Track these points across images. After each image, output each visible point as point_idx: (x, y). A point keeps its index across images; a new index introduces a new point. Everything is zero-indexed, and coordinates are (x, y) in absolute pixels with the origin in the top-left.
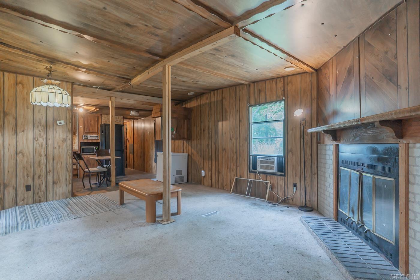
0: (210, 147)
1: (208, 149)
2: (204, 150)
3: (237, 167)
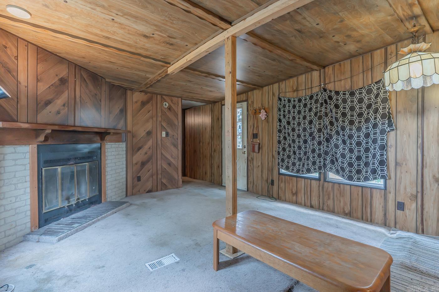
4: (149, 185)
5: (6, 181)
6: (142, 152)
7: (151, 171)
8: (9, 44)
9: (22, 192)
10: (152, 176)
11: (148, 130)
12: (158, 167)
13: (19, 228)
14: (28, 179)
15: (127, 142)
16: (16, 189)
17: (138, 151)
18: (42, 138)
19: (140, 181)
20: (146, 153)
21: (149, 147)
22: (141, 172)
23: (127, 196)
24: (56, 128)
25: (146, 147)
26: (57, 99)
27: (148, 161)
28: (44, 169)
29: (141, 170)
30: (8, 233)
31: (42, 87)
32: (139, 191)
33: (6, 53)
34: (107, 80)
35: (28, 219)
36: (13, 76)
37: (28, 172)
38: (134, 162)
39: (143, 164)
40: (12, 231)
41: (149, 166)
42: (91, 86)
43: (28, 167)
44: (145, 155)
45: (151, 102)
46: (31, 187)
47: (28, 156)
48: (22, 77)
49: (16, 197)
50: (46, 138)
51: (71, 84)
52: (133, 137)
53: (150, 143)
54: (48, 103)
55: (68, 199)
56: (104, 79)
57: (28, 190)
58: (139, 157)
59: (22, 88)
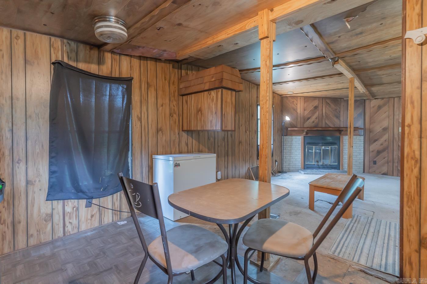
0: (226, 140)
1: (224, 143)
2: (219, 144)
3: (250, 157)
4: (385, 169)
5: (293, 148)
6: (378, 143)
7: (387, 158)
8: (295, 100)
9: (298, 153)
10: (388, 162)
11: (383, 127)
12: (394, 156)
13: (297, 166)
14: (300, 149)
15: (365, 135)
16: (296, 152)
17: (375, 142)
18: (305, 133)
19: (376, 164)
20: (382, 144)
21: (385, 140)
22: (376, 158)
23: (364, 172)
24: (308, 129)
25: (382, 140)
26: (313, 116)
27: (384, 150)
28: (306, 146)
29: (377, 157)
30: (293, 166)
31: (306, 112)
32: (375, 172)
33: (294, 104)
34: (345, 99)
35: (300, 164)
36: (296, 111)
37: (300, 146)
38: (371, 150)
39: (379, 152)
40: (294, 167)
41: (385, 154)
42: (332, 106)
43: (300, 144)
44: (380, 145)
45: (388, 104)
46: (302, 153)
47: (300, 140)
48: (299, 111)
49: (296, 155)
50: (307, 133)
51: (320, 108)
52: (370, 132)
53: (386, 137)
54: (308, 119)
55: (318, 162)
56: (343, 99)
57: (300, 153)
58: (375, 146)
59: (299, 115)
